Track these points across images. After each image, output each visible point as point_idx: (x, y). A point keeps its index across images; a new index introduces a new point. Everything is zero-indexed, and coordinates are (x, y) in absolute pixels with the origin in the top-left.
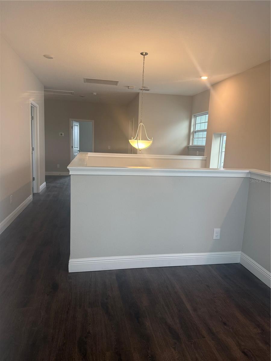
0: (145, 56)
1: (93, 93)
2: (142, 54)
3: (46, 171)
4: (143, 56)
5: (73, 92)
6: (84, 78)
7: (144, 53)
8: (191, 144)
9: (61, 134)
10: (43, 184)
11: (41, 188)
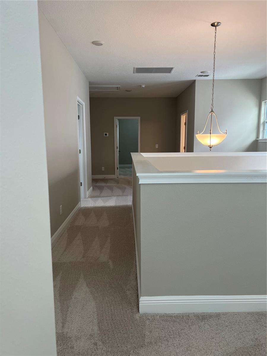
0: (217, 27)
1: (141, 86)
2: (213, 25)
4: (215, 27)
5: (119, 86)
6: (134, 68)
7: (216, 24)
8: (261, 138)
9: (106, 135)
10: (90, 190)
11: (88, 193)
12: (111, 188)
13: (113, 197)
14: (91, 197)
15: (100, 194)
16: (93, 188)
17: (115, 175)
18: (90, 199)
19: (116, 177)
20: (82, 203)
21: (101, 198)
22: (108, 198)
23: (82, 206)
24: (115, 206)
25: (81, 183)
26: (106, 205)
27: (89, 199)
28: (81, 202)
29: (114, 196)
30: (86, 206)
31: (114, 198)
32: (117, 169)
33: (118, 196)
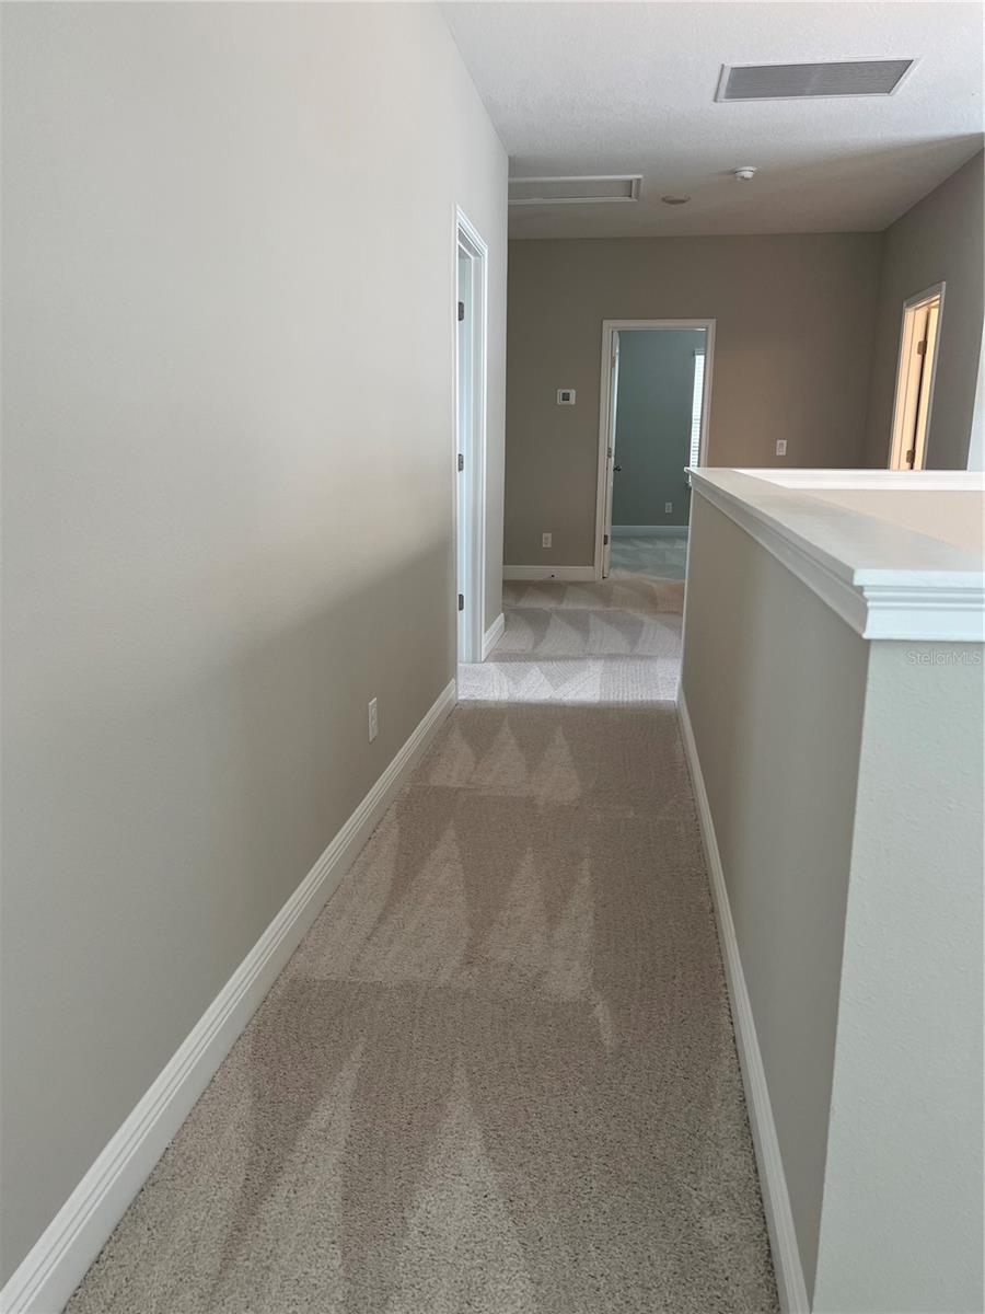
1: (736, 172)
3: (505, 563)
5: (640, 176)
6: (723, 68)
9: (566, 397)
10: (493, 626)
11: (487, 641)
12: (579, 623)
13: (590, 663)
14: (500, 656)
15: (535, 647)
16: (506, 619)
17: (593, 565)
18: (492, 666)
19: (598, 577)
20: (461, 680)
21: (540, 663)
22: (571, 664)
23: (463, 697)
24: (599, 703)
25: (461, 597)
26: (565, 699)
27: (492, 664)
28: (459, 677)
29: (597, 658)
30: (479, 698)
31: (595, 669)
32: (605, 543)
33: (612, 657)
